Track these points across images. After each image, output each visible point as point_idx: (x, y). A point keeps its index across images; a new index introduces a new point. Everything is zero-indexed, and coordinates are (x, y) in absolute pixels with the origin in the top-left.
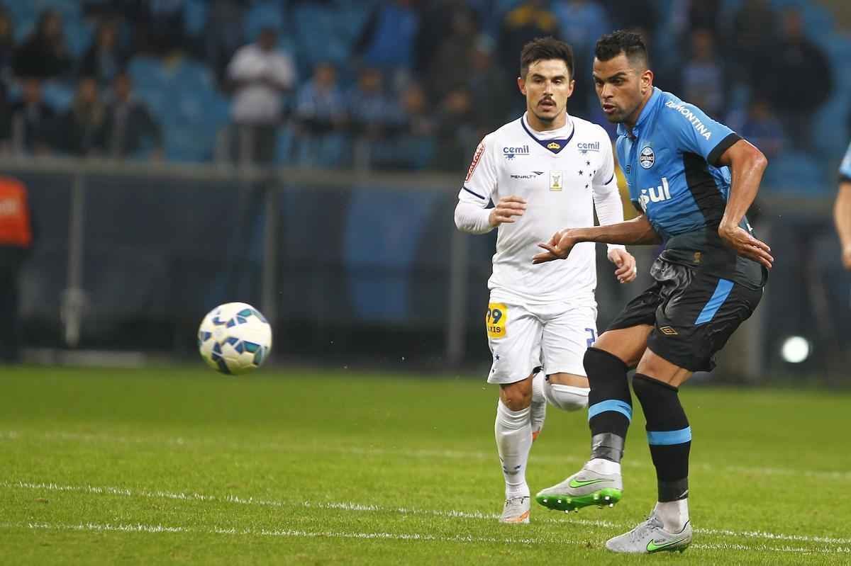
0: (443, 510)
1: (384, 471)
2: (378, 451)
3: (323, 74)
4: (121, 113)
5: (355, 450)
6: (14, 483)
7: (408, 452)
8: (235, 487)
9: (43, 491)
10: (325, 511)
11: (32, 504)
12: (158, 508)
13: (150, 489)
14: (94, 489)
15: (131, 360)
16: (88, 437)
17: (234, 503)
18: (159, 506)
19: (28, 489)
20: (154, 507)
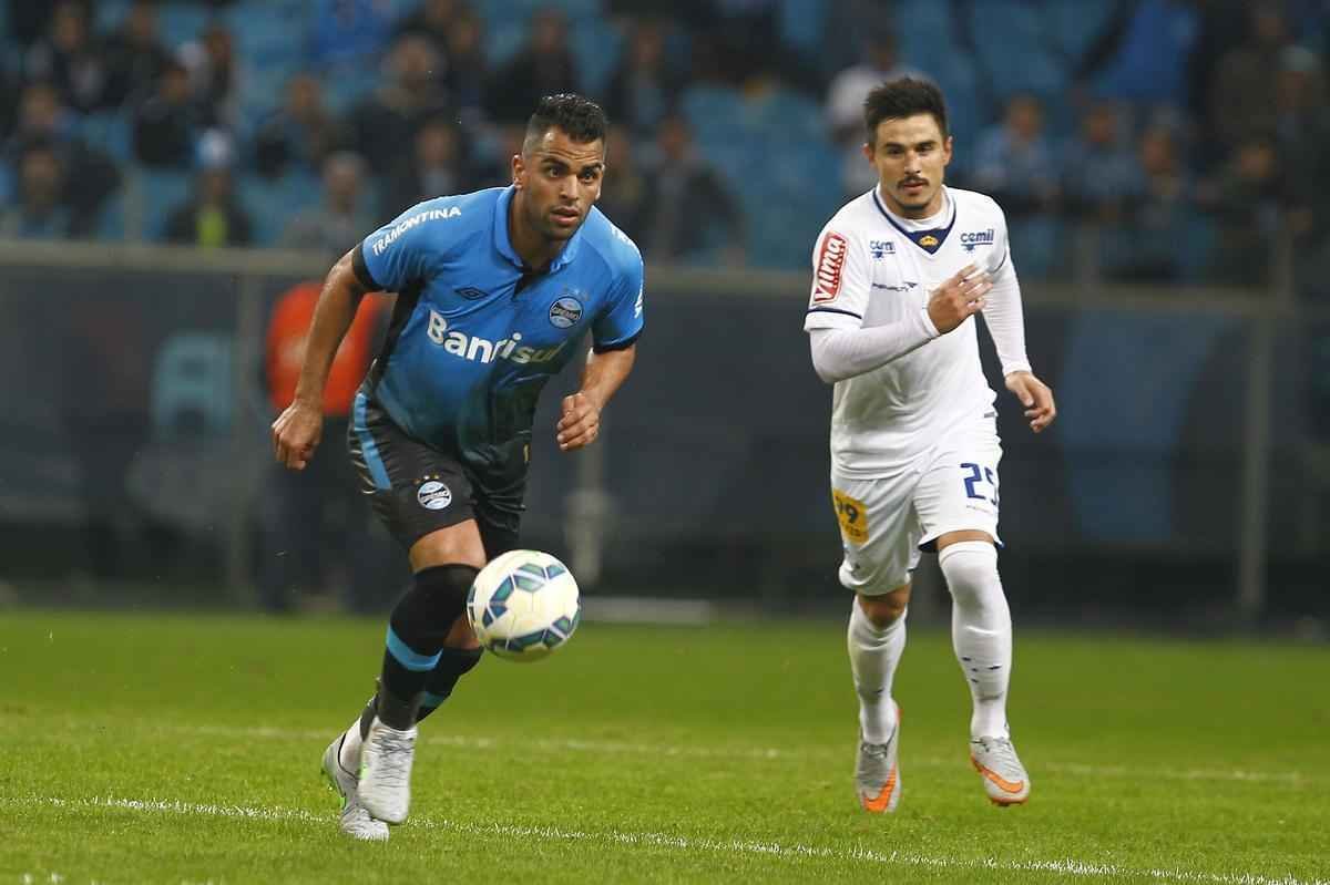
0: (1229, 874)
1: (1126, 804)
2: (1120, 770)
3: (1023, 114)
4: (671, 185)
5: (1078, 769)
6: (486, 826)
7: (1170, 773)
8: (866, 832)
9: (534, 841)
10: (1024, 875)
11: (515, 862)
12: (733, 870)
13: (720, 838)
14: (623, 837)
15: (689, 612)
16: (612, 747)
17: (864, 863)
18: (734, 866)
19: (509, 837)
20: (726, 868)
